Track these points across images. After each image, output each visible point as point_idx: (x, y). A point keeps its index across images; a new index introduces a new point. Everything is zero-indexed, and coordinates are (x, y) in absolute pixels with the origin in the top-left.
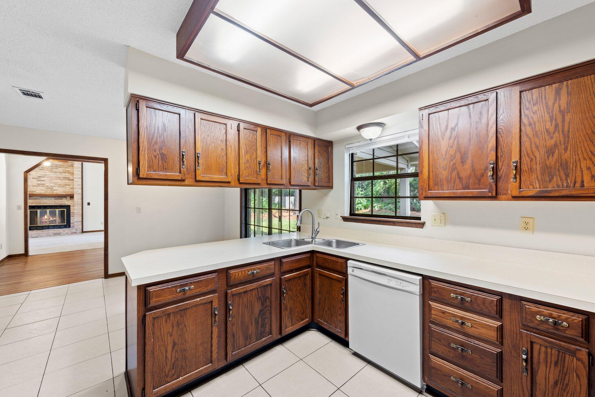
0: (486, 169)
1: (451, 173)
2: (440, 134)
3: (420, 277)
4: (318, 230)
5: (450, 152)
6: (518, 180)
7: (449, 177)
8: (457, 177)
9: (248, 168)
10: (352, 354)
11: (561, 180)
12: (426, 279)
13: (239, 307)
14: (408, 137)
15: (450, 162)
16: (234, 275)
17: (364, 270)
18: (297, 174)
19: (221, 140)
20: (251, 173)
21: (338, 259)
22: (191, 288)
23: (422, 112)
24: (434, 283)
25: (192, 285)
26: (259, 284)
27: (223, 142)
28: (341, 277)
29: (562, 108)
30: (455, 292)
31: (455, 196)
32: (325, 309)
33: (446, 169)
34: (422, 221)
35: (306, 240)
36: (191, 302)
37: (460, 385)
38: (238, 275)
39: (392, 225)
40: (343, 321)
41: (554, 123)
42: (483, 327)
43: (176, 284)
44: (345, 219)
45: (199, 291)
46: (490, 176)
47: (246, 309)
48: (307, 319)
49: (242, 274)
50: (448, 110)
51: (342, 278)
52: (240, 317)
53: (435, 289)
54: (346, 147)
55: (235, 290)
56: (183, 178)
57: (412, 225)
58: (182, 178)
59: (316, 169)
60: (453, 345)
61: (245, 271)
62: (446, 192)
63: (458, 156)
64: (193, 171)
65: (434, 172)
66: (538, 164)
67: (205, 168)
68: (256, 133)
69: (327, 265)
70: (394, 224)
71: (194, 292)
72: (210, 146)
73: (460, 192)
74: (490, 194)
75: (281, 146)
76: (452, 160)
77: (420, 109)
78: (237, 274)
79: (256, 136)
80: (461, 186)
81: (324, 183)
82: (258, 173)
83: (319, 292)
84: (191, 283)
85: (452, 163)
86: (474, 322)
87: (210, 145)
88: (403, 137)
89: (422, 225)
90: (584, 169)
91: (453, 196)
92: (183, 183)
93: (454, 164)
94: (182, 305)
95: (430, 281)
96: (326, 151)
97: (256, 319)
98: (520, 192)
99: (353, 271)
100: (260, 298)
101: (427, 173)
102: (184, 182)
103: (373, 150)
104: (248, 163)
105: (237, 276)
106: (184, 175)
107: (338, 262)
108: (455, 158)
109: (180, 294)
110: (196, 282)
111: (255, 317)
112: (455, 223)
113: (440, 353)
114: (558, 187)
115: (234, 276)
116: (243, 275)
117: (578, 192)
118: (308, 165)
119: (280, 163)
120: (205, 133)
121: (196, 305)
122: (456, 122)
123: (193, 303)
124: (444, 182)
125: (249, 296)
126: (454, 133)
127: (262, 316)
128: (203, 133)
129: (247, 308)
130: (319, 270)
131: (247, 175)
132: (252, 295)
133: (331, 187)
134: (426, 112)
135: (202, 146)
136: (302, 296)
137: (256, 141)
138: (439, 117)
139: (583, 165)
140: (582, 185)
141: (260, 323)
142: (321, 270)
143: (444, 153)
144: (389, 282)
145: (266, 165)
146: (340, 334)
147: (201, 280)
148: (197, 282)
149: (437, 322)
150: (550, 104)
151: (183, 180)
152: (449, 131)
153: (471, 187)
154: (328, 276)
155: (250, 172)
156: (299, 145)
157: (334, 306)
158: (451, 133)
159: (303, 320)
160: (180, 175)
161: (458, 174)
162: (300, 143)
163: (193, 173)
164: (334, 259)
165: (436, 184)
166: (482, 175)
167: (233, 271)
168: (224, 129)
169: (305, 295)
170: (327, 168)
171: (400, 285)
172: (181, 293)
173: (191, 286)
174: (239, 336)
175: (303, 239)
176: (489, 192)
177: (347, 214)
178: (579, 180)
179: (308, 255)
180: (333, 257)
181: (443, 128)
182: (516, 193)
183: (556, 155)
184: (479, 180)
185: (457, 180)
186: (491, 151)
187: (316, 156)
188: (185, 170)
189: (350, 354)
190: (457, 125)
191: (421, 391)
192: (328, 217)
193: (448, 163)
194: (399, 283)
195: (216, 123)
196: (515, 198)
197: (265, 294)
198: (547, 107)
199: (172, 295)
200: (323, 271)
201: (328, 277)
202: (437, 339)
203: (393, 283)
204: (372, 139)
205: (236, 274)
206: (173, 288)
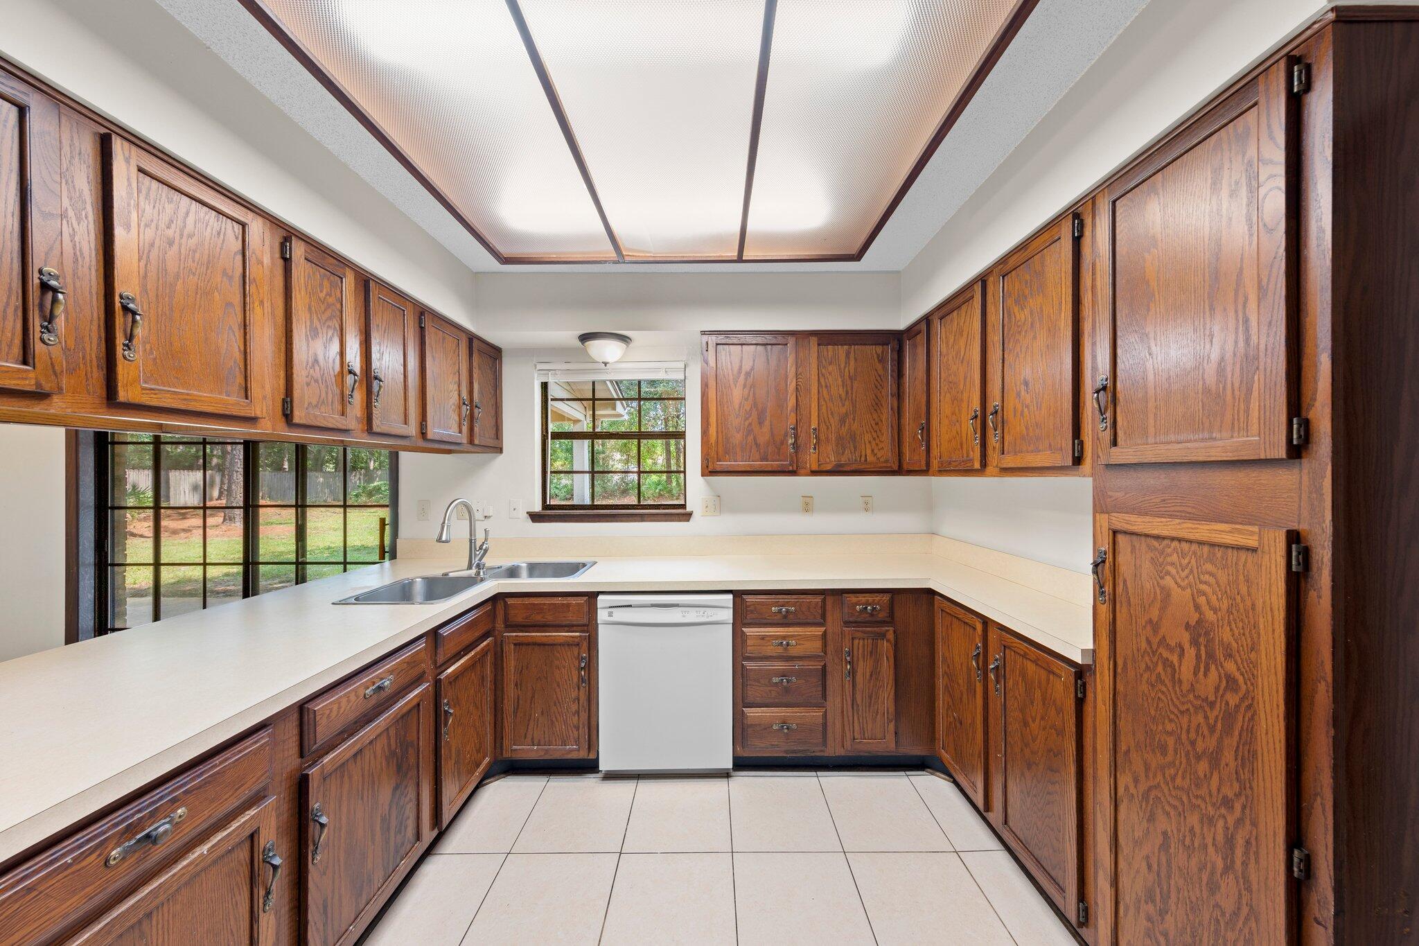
0: (786, 435)
1: (747, 436)
2: (731, 377)
3: (730, 597)
4: (484, 547)
5: (745, 407)
6: (817, 451)
7: (744, 442)
8: (753, 443)
9: (316, 381)
10: (603, 780)
11: (851, 453)
12: (738, 595)
13: (340, 807)
14: (666, 372)
15: (745, 421)
16: (328, 712)
17: (634, 607)
18: (438, 413)
19: (224, 272)
20: (327, 397)
21: (569, 598)
22: (178, 820)
23: (705, 338)
24: (750, 599)
25: (178, 808)
26: (392, 717)
27: (231, 278)
28: (577, 634)
29: (851, 374)
30: (776, 604)
31: (752, 470)
32: (533, 716)
33: (740, 430)
34: (688, 509)
35: (451, 575)
36: (174, 875)
37: (786, 731)
38: (339, 708)
39: (639, 521)
40: (583, 723)
41: (845, 389)
42: (808, 640)
43: (104, 833)
44: (535, 517)
45: (207, 816)
46: (791, 444)
47: (360, 802)
48: (487, 759)
49: (349, 701)
50: (742, 345)
51: (580, 636)
52: (343, 835)
53: (752, 608)
54: (538, 368)
55: (332, 759)
56: (47, 387)
57: (673, 518)
58: (38, 384)
59: (476, 407)
60: (776, 680)
61: (355, 690)
62: (741, 464)
63: (755, 414)
64: (95, 363)
65: (724, 434)
66: (833, 435)
67: (155, 359)
68: (339, 282)
69: (538, 618)
70: (642, 518)
71: (187, 830)
72: (180, 281)
73: (757, 464)
74: (791, 468)
75: (404, 336)
76: (747, 419)
77: (703, 333)
78: (335, 707)
79: (339, 291)
80: (758, 457)
81: (489, 440)
82: (344, 400)
83: (516, 685)
84: (174, 800)
85: (747, 423)
86: (798, 638)
87: (177, 276)
88: (657, 370)
89: (688, 516)
90: (867, 443)
91: (749, 469)
92: (38, 408)
93: (750, 424)
94: (133, 906)
95: (744, 597)
96: (491, 368)
97: (383, 820)
98: (819, 465)
99: (610, 615)
100: (393, 754)
101: (715, 434)
102: (47, 402)
103: (594, 383)
104: (317, 368)
105: (334, 714)
106: (55, 373)
107: (568, 605)
108: (751, 416)
109: (126, 864)
110: (197, 789)
111: (381, 816)
112: (734, 510)
113: (759, 700)
114: (849, 461)
115: (326, 716)
116: (350, 704)
117: (863, 467)
118: (459, 395)
119: (402, 380)
120: (157, 229)
121: (192, 878)
122: (751, 364)
123: (184, 874)
124: (738, 450)
125: (367, 761)
126: (750, 380)
127: (397, 804)
128: (146, 226)
129: (362, 798)
130: (514, 634)
131: (314, 403)
132: (375, 753)
133: (500, 450)
134: (713, 339)
135: (142, 272)
136: (478, 708)
137: (339, 306)
138: (730, 352)
139: (866, 438)
140: (866, 460)
141: (394, 823)
142: (521, 634)
143: (737, 407)
144: (684, 616)
145: (365, 379)
146: (577, 752)
147: (217, 773)
148: (200, 787)
149: (754, 655)
150: (842, 366)
151: (40, 396)
152: (742, 377)
153: (769, 457)
154: (545, 640)
155: (324, 395)
156: (443, 343)
157: (559, 702)
158: (746, 379)
159: (478, 766)
160: (26, 371)
161: (755, 439)
162: (444, 339)
163: (95, 370)
164: (559, 600)
165: (727, 452)
166: (782, 443)
167: (323, 702)
168: (237, 238)
169: (483, 703)
170: (493, 405)
171: (703, 616)
172: (131, 861)
173: (175, 811)
174: (340, 897)
175: (446, 574)
176: (791, 465)
177: (538, 507)
178: (863, 453)
179: (488, 607)
180: (555, 599)
181: (736, 370)
182: (815, 467)
183: (847, 424)
184: (779, 449)
185: (754, 449)
186: (791, 411)
187: (475, 376)
188: (56, 352)
189: (599, 782)
190: (752, 369)
191: (728, 773)
192: (490, 517)
193: (743, 422)
194: (701, 613)
195: (205, 208)
196: (814, 473)
197: (405, 736)
198: (840, 369)
199: (84, 888)
200: (527, 634)
201: (539, 645)
202: (755, 681)
203: (692, 616)
204: (608, 363)
205: (331, 710)
206: (90, 854)
